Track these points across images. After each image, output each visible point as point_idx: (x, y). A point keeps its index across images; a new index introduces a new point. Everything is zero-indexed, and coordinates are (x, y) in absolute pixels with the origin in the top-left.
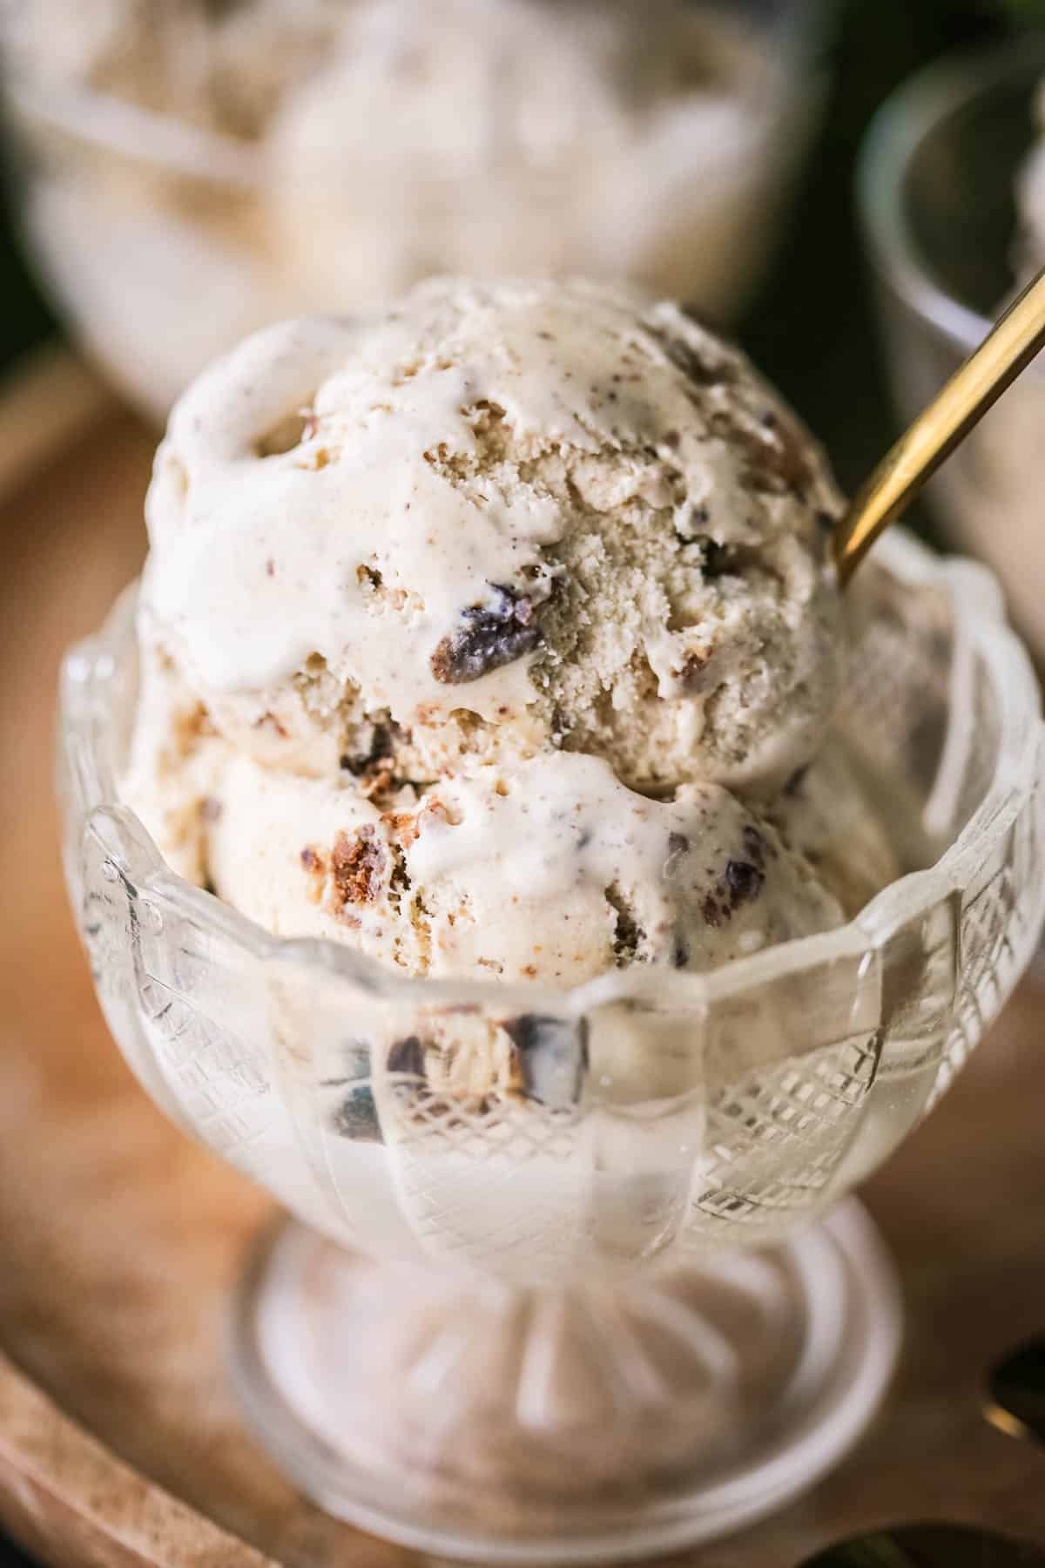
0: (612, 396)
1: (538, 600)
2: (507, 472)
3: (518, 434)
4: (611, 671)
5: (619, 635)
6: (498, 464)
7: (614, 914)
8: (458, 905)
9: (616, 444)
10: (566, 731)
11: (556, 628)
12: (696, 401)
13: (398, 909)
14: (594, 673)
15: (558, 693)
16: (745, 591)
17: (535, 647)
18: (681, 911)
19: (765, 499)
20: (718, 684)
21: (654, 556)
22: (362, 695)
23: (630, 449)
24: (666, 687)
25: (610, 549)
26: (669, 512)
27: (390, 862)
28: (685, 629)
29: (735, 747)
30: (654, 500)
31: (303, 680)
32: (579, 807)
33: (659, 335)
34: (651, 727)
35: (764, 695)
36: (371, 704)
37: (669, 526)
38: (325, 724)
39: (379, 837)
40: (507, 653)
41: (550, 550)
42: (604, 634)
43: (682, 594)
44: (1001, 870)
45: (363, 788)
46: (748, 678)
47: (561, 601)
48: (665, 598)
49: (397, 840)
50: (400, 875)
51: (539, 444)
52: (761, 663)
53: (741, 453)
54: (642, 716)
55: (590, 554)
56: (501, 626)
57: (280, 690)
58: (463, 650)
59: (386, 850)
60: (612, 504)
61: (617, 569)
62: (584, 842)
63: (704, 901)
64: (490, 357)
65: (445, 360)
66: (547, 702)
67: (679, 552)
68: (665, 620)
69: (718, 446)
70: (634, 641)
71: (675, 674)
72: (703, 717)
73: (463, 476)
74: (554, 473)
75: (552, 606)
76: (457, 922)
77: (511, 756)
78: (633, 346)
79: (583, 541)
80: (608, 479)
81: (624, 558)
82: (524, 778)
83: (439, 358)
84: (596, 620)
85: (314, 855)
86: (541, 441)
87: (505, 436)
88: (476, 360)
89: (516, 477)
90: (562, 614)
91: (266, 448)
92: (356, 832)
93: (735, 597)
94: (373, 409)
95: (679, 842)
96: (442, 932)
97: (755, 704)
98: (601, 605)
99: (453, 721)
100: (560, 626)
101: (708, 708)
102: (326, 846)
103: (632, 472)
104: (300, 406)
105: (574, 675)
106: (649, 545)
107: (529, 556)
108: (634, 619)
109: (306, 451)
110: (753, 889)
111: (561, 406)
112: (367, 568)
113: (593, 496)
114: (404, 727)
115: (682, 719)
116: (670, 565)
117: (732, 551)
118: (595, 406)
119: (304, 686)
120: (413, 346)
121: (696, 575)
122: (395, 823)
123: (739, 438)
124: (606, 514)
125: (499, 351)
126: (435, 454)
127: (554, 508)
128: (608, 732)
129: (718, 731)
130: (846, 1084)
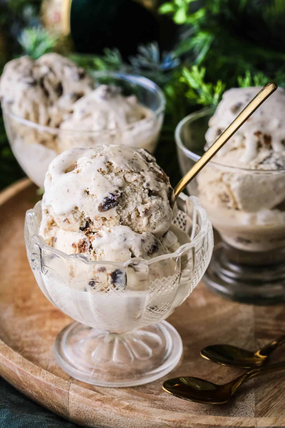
0: (132, 162)
1: (118, 197)
2: (113, 174)
3: (115, 167)
4: (131, 211)
5: (133, 204)
6: (111, 173)
7: (131, 253)
8: (102, 252)
9: (133, 170)
10: (122, 222)
11: (121, 202)
12: (147, 165)
13: (90, 253)
14: (128, 211)
15: (121, 214)
16: (156, 198)
17: (117, 205)
18: (143, 253)
19: (160, 183)
20: (151, 214)
21: (139, 191)
22: (85, 215)
23: (135, 172)
24: (141, 214)
25: (131, 189)
26: (142, 183)
27: (89, 244)
28: (145, 204)
29: (154, 226)
30: (140, 181)
31: (74, 212)
32: (124, 234)
33: (141, 153)
34: (138, 222)
35: (159, 217)
36: (86, 216)
37: (142, 186)
38: (77, 221)
39: (87, 240)
40: (112, 206)
41: (120, 188)
42: (130, 204)
43: (144, 198)
44: (201, 247)
45: (84, 233)
46: (156, 214)
47: (122, 198)
48: (141, 198)
49: (91, 241)
50: (91, 247)
51: (119, 170)
52: (159, 211)
53: (155, 174)
54: (136, 220)
55: (128, 189)
56: (111, 201)
57: (69, 214)
58: (104, 205)
59: (88, 242)
60: (132, 181)
61: (133, 192)
62: (125, 240)
63: (147, 252)
64: (110, 154)
65: (102, 154)
66: (119, 216)
67: (144, 191)
68: (141, 202)
69: (151, 173)
70: (135, 206)
71: (143, 212)
72: (148, 220)
73: (104, 174)
74: (121, 175)
75: (121, 198)
76: (101, 255)
77: (112, 226)
78: (136, 154)
79: (126, 187)
80: (131, 176)
81: (134, 191)
82: (114, 229)
83: (100, 154)
84: (129, 202)
85: (75, 244)
86: (119, 169)
87: (112, 168)
88: (107, 154)
89: (114, 175)
90: (122, 200)
91: (66, 171)
92: (83, 240)
93: (154, 199)
94: (88, 162)
95: (143, 241)
96: (99, 257)
97: (157, 218)
98: (129, 199)
99: (101, 219)
100: (122, 202)
101: (149, 219)
102: (77, 242)
103: (136, 175)
104: (74, 163)
105: (124, 211)
106: (138, 189)
107: (117, 189)
108: (136, 202)
109: (75, 170)
110: (156, 250)
111: (123, 163)
112: (86, 191)
113: (128, 180)
114: (92, 221)
115: (144, 221)
116: (142, 193)
117: (153, 192)
118: (129, 163)
119: (74, 213)
120: (95, 152)
121: (147, 195)
122: (90, 238)
123: (155, 172)
124: (130, 183)
125: (111, 153)
126: (99, 170)
127: (121, 181)
128: (130, 223)
129: (151, 223)
130: (174, 283)
